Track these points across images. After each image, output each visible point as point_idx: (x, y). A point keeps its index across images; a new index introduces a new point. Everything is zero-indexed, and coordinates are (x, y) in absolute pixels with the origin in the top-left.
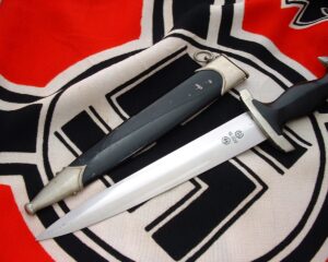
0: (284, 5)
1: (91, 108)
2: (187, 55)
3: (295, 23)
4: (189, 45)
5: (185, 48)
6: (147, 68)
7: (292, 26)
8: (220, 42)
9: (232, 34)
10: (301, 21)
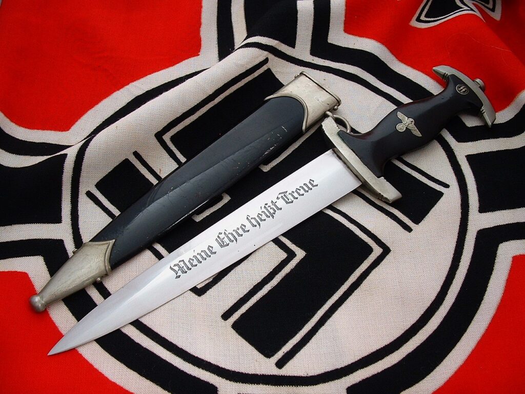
1: (136, 154)
3: (418, 20)
7: (414, 23)
9: (329, 41)
10: (426, 16)
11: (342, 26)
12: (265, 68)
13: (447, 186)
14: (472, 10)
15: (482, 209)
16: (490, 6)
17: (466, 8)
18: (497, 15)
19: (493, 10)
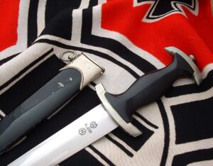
0: (136, 4)
2: (54, 55)
3: (148, 18)
4: (55, 47)
5: (52, 50)
6: (17, 73)
7: (145, 20)
8: (82, 41)
9: (93, 33)
10: (153, 15)
11: (100, 24)
12: (51, 54)
13: (156, 127)
14: (180, 11)
15: (178, 142)
16: (192, 7)
17: (176, 9)
18: (196, 13)
19: (194, 9)
